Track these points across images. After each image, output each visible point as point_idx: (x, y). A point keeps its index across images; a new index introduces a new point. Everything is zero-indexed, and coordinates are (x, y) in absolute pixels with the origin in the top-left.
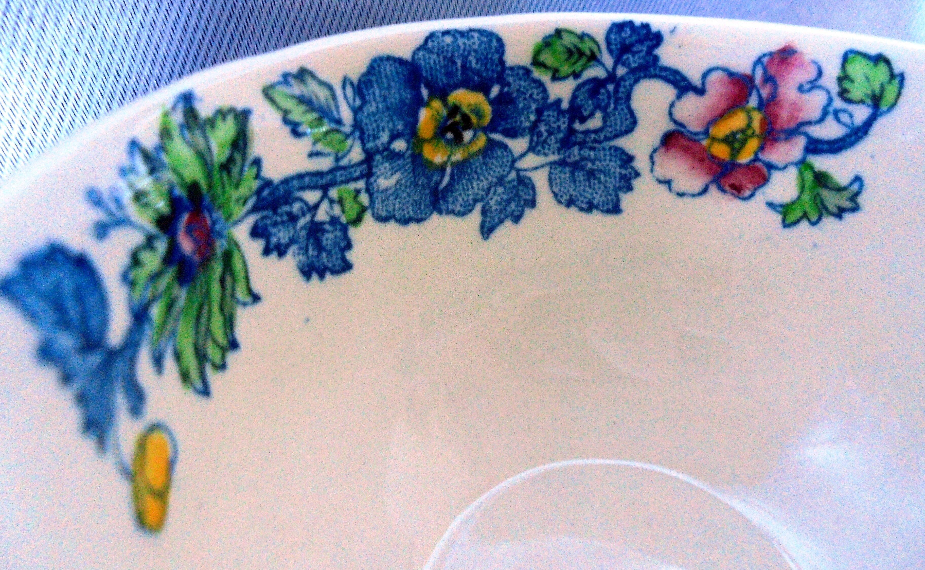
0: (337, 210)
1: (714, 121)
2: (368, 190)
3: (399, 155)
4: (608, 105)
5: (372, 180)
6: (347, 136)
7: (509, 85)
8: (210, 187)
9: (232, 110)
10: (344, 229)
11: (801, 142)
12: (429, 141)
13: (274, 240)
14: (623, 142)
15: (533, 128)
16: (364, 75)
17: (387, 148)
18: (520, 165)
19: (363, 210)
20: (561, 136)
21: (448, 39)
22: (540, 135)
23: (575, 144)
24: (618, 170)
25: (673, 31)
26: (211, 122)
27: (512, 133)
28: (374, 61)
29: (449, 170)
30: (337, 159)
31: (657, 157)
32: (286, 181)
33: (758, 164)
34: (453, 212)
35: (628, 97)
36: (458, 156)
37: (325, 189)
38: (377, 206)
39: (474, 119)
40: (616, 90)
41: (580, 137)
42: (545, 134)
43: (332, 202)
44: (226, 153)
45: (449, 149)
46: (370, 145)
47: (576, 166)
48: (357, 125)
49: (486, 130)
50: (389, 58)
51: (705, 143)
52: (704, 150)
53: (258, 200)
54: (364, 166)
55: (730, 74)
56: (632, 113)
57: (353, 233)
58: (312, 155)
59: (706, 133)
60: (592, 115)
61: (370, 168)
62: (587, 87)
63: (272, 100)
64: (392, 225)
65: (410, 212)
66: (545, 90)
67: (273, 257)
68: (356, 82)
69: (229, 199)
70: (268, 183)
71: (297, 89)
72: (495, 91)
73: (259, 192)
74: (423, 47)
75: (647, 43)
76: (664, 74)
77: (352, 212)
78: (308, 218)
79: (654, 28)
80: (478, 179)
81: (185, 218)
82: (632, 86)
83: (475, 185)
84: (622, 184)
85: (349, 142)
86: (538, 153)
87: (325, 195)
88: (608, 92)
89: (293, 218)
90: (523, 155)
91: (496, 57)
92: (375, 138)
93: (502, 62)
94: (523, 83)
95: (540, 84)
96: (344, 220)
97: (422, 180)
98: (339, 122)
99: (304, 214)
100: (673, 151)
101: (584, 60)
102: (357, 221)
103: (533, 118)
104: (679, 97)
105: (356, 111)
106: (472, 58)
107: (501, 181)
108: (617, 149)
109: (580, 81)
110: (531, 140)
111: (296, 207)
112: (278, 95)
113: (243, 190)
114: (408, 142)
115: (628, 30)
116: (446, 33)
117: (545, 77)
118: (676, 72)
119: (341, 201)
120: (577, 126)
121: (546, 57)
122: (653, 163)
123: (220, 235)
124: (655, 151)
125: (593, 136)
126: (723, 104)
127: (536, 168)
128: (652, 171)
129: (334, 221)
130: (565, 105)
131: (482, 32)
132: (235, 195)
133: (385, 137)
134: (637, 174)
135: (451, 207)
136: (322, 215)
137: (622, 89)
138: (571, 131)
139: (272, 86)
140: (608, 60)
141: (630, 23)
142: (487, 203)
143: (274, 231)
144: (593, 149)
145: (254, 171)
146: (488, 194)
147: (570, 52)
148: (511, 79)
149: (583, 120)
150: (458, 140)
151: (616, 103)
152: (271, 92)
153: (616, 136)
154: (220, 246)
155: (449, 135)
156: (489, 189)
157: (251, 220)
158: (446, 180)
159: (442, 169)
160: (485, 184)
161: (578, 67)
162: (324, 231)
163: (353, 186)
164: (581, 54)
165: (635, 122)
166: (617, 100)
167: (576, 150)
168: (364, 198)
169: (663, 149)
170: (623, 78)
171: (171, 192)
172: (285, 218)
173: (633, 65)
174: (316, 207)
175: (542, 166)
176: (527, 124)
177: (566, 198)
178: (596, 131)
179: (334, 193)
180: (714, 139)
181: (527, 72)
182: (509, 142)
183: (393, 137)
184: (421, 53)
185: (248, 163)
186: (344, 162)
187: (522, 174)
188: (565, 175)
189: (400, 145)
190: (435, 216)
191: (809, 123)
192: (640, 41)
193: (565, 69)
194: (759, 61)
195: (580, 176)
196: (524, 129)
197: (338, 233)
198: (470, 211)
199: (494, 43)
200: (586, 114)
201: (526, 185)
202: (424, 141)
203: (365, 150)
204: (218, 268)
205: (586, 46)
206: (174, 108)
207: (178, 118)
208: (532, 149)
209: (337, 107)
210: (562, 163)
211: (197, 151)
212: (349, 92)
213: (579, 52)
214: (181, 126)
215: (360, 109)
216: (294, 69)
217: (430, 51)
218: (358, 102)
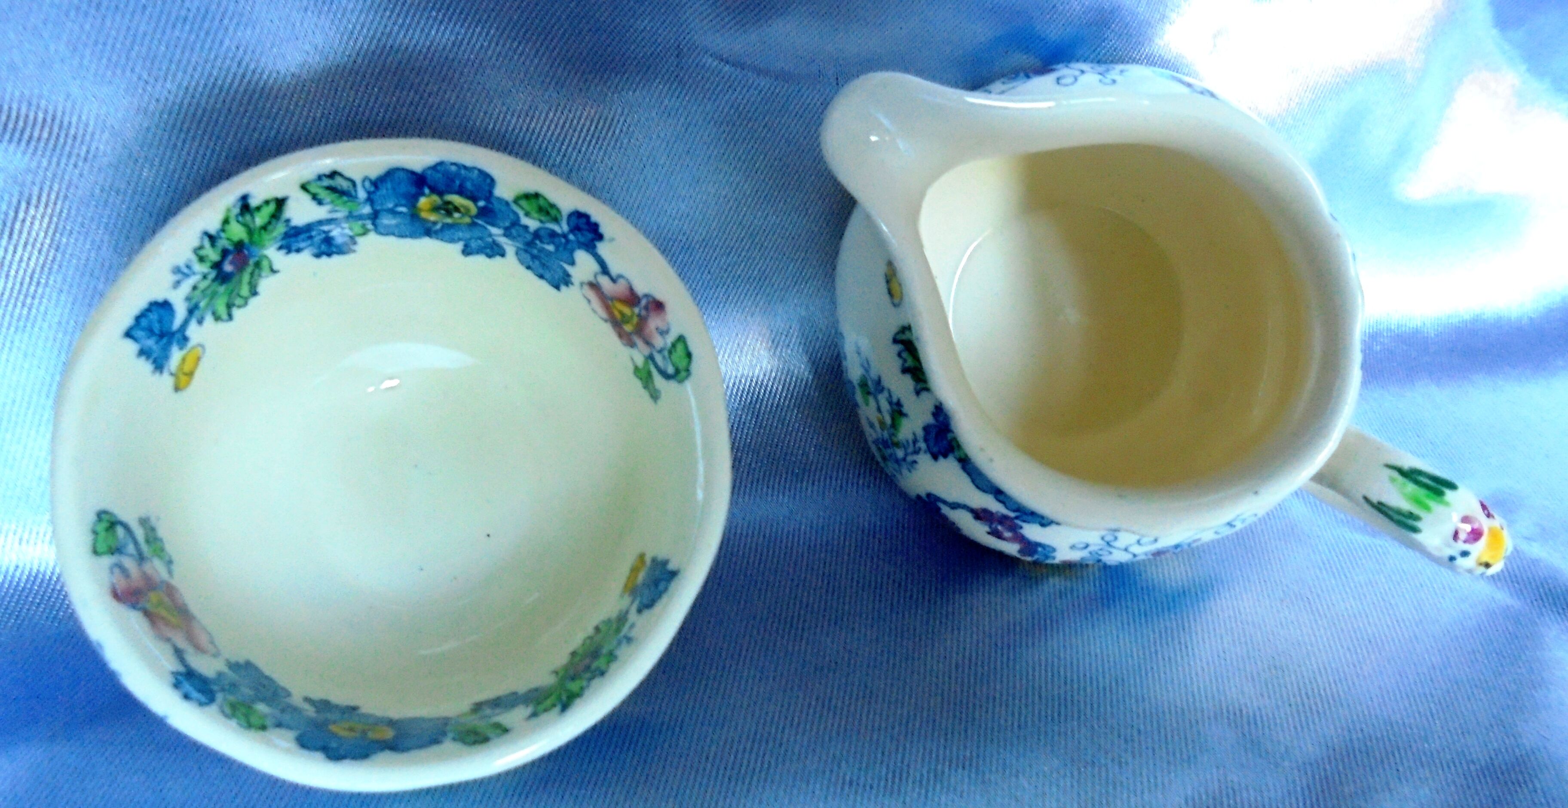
1: (616, 299)
2: (373, 224)
3: (400, 213)
4: (559, 246)
5: (377, 220)
6: (361, 204)
7: (492, 204)
9: (274, 199)
12: (426, 211)
13: (294, 248)
15: (507, 229)
16: (381, 176)
17: (391, 209)
18: (495, 238)
19: (368, 230)
20: (526, 240)
21: (453, 168)
24: (562, 274)
25: (611, 239)
26: (258, 209)
28: (390, 170)
29: (440, 224)
30: (350, 213)
31: (585, 286)
32: (308, 225)
34: (441, 239)
35: (572, 252)
36: (448, 221)
38: (380, 229)
39: (462, 210)
40: (566, 244)
41: (538, 247)
42: (515, 235)
44: (266, 221)
45: (441, 217)
46: (378, 207)
48: (369, 199)
49: (471, 217)
50: (403, 170)
52: (609, 307)
53: (285, 236)
54: (372, 215)
55: (631, 288)
56: (572, 260)
58: (331, 212)
60: (548, 244)
61: (376, 216)
62: (547, 231)
63: (307, 190)
64: (390, 237)
66: (518, 217)
67: (293, 254)
68: (373, 179)
69: (263, 239)
70: (294, 228)
71: (327, 182)
72: (482, 203)
73: (286, 232)
74: (432, 167)
75: (593, 232)
76: (597, 257)
79: (602, 228)
81: (231, 258)
82: (576, 249)
83: (460, 234)
86: (510, 239)
87: (338, 226)
88: (561, 242)
89: (311, 237)
90: (498, 235)
91: (487, 188)
92: (383, 204)
93: (491, 192)
94: (503, 208)
95: (515, 213)
98: (356, 197)
101: (549, 217)
102: (363, 234)
103: (507, 225)
104: (602, 273)
105: (370, 192)
106: (469, 182)
107: (480, 238)
109: (543, 225)
110: (505, 233)
112: (312, 186)
113: (275, 234)
115: (584, 218)
116: (453, 164)
117: (520, 212)
118: (604, 262)
120: (537, 242)
121: (522, 202)
123: (254, 256)
124: (583, 283)
125: (546, 251)
127: (507, 244)
130: (530, 231)
131: (480, 171)
132: (268, 237)
133: (390, 204)
137: (569, 246)
138: (532, 242)
139: (309, 183)
140: (565, 226)
141: (587, 216)
142: (468, 243)
143: (295, 244)
145: (285, 224)
146: (469, 240)
147: (541, 208)
148: (495, 203)
149: (542, 242)
150: (448, 215)
152: (308, 187)
153: (562, 261)
154: (253, 260)
155: (442, 212)
156: (471, 238)
157: (278, 244)
158: (438, 227)
159: (434, 222)
160: (467, 236)
161: (544, 218)
163: (361, 222)
164: (548, 213)
165: (574, 263)
166: (565, 249)
167: (535, 251)
168: (370, 227)
170: (571, 241)
171: (223, 249)
173: (581, 240)
174: (330, 231)
175: (512, 245)
177: (526, 264)
178: (549, 251)
181: (508, 204)
182: (488, 226)
183: (398, 205)
184: (430, 170)
185: (281, 221)
186: (356, 214)
187: (496, 242)
189: (402, 209)
190: (426, 238)
192: (590, 228)
193: (535, 215)
195: (537, 262)
196: (500, 226)
198: (455, 243)
199: (488, 181)
201: (499, 247)
202: (422, 210)
203: (374, 209)
204: (250, 269)
205: (553, 211)
206: (235, 206)
207: (236, 211)
208: (505, 236)
209: (356, 191)
210: (525, 251)
211: (245, 225)
212: (367, 184)
213: (548, 210)
214: (237, 216)
215: (374, 192)
216: (327, 171)
217: (438, 171)
218: (372, 189)
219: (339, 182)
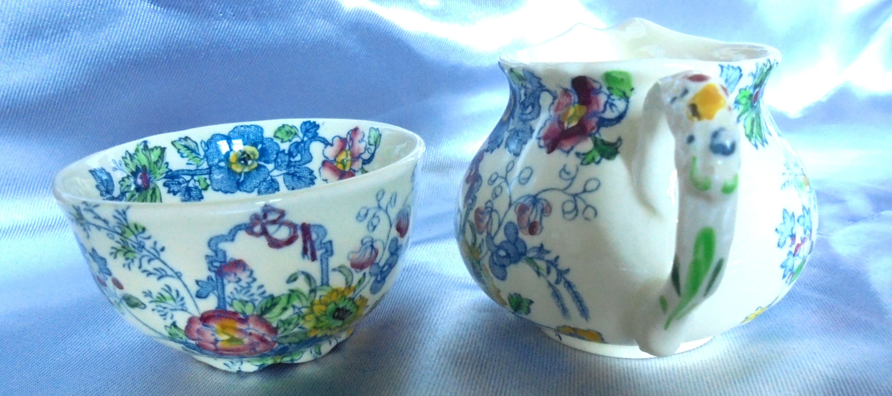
0: (197, 184)
1: (337, 156)
2: (210, 179)
3: (222, 168)
4: (302, 151)
5: (211, 175)
6: (202, 159)
7: (265, 144)
8: (150, 167)
9: (160, 147)
10: (200, 191)
11: (360, 161)
12: (234, 163)
13: (172, 189)
14: (308, 165)
15: (275, 160)
16: (209, 140)
17: (217, 165)
18: (271, 174)
19: (208, 186)
20: (286, 163)
21: (242, 128)
22: (278, 163)
23: (292, 166)
24: (309, 176)
25: (323, 124)
26: (152, 150)
27: (267, 162)
28: (214, 135)
29: (243, 175)
30: (197, 167)
31: (321, 171)
32: (178, 171)
33: (351, 171)
34: (246, 191)
35: (309, 149)
36: (246, 170)
37: (193, 176)
38: (214, 185)
39: (252, 156)
40: (304, 146)
41: (293, 164)
42: (280, 163)
43: (195, 181)
44: (156, 159)
45: (243, 167)
46: (211, 163)
47: (293, 175)
48: (206, 156)
49: (257, 160)
50: (219, 134)
51: (335, 164)
52: (335, 167)
53: (167, 175)
54: (208, 170)
55: (340, 138)
56: (310, 154)
57: (204, 193)
58: (187, 164)
59: (335, 160)
60: (296, 155)
61: (211, 171)
62: (294, 145)
63: (175, 146)
64: (220, 193)
65: (228, 189)
66: (278, 146)
67: (171, 194)
68: (206, 142)
69: (156, 172)
70: (171, 171)
71: (183, 143)
72: (260, 146)
73: (167, 172)
74: (233, 131)
75: (315, 129)
76: (320, 139)
77: (204, 186)
78: (185, 185)
79: (317, 123)
80: (255, 179)
81: (140, 174)
82: (309, 144)
83: (254, 180)
84: (311, 182)
85: (202, 161)
86: (278, 170)
87: (192, 178)
88: (301, 146)
89: (180, 184)
90: (273, 170)
91: (260, 135)
92: (212, 161)
93: (262, 136)
94: (270, 144)
95: (277, 144)
96: (200, 188)
97: (232, 178)
98: (199, 154)
99: (184, 183)
100: (326, 168)
101: (293, 135)
102: (206, 189)
103: (275, 156)
104: (325, 147)
105: (205, 151)
106: (251, 135)
107: (265, 180)
108: (307, 168)
109: (291, 143)
110: (275, 165)
111: (181, 180)
112: (177, 144)
113: (161, 171)
114: (226, 163)
115: (308, 124)
116: (242, 126)
117: (278, 141)
118: (324, 138)
119: (199, 181)
120: (292, 159)
121: (278, 134)
122: (320, 173)
123: (152, 182)
124: (320, 168)
125: (298, 163)
126: (339, 149)
127: (278, 176)
128: (320, 176)
129: (196, 188)
130: (286, 152)
131: (255, 126)
132: (158, 172)
133: (216, 161)
134: (316, 178)
135: (245, 189)
136: (191, 184)
137: (306, 145)
138: (290, 162)
139: (175, 141)
140: (301, 135)
141: (309, 122)
142: (260, 189)
143: (172, 186)
144: (299, 168)
145: (166, 165)
146: (260, 185)
147: (287, 133)
148: (265, 142)
149: (294, 157)
150: (246, 164)
151: (305, 151)
152: (174, 143)
153: (306, 163)
154: (152, 186)
155: (242, 162)
156: (260, 182)
157: (164, 180)
158: (242, 179)
159: (240, 174)
160: (258, 181)
161: (290, 138)
162: (192, 191)
163: (203, 176)
164: (291, 133)
165: (312, 158)
166: (305, 150)
167: (292, 169)
168: (208, 182)
169: (322, 168)
170: (306, 142)
171: (137, 166)
172: (177, 183)
173: (310, 136)
174: (189, 182)
175: (281, 175)
176: (273, 159)
177: (291, 187)
178: (299, 161)
179: (196, 178)
180: (338, 163)
181: (272, 139)
182: (266, 165)
183: (220, 161)
184: (231, 133)
185: (164, 163)
186: (200, 168)
187: (273, 178)
188: (289, 178)
189: (222, 164)
190: (238, 192)
191: (362, 154)
192: (312, 128)
193: (286, 139)
194: (348, 133)
195: (295, 179)
196: (272, 161)
197: (198, 192)
198: (252, 191)
199: (260, 130)
200: (294, 155)
201: (275, 182)
202: (232, 163)
203: (208, 164)
204: (150, 192)
205: (293, 130)
206: (140, 144)
207: (142, 147)
208: (276, 168)
209: (198, 149)
210: (288, 174)
211: (147, 157)
212: (203, 145)
213: (291, 132)
214: (142, 149)
215: (207, 150)
216: (183, 137)
217: (235, 132)
218: (206, 148)
219: (189, 143)
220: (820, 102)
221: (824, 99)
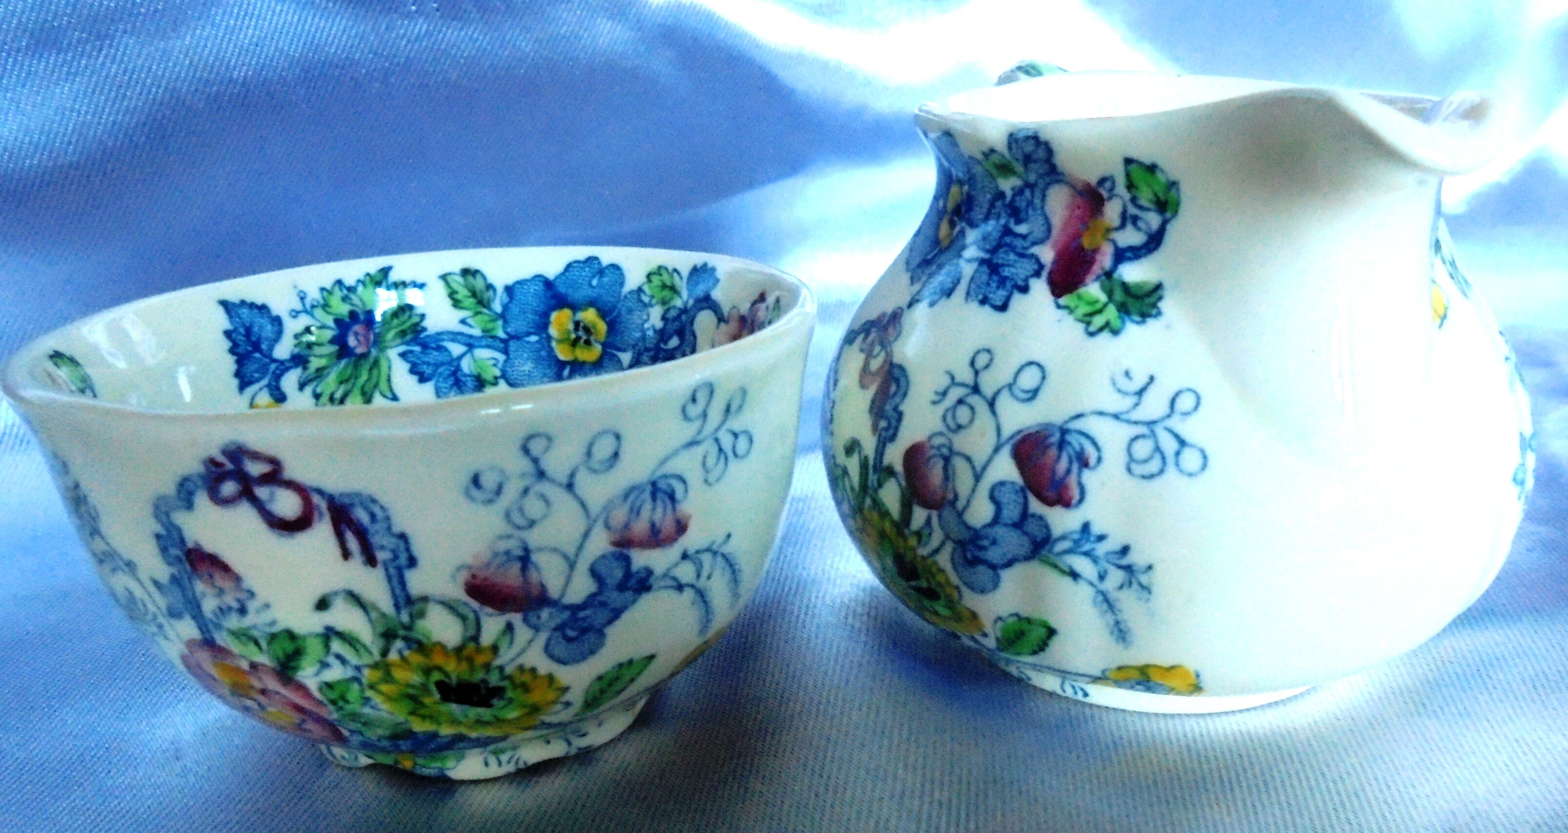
58: (463, 322)
219: (479, 284)
220: (1498, 186)
221: (1505, 179)
